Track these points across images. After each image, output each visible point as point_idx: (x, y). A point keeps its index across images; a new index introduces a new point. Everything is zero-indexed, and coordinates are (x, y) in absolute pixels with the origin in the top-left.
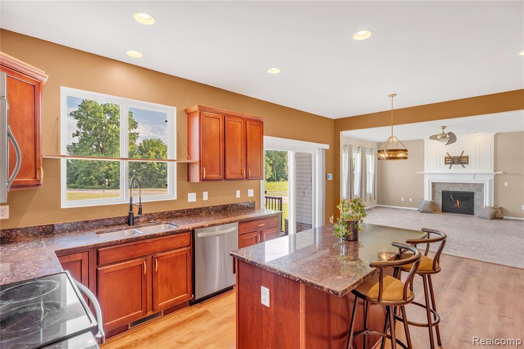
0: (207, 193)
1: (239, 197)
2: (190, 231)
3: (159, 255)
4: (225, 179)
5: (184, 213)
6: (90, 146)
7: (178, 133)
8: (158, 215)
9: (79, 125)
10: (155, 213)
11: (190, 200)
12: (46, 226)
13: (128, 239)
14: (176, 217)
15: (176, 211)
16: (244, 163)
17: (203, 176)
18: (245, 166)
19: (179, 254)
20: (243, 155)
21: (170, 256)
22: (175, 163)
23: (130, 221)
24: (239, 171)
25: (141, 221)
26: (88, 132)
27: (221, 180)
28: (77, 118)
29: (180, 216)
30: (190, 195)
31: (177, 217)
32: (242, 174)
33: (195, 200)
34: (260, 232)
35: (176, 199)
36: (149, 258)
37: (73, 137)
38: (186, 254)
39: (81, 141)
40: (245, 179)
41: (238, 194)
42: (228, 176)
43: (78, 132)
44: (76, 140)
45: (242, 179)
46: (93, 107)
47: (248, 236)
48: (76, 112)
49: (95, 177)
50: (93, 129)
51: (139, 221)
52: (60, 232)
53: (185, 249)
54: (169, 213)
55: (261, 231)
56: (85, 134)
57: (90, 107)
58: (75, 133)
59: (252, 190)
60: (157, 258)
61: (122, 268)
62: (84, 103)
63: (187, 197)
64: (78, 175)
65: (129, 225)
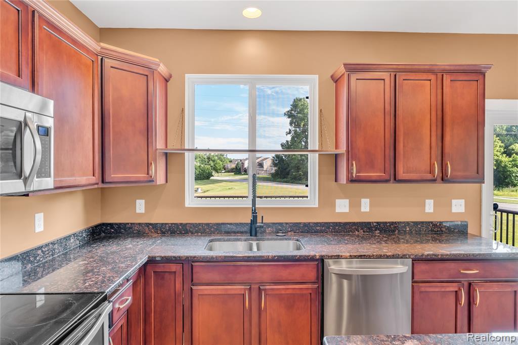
0: (368, 200)
1: (432, 211)
2: (317, 260)
3: (268, 287)
4: (395, 179)
5: (329, 228)
6: (299, 143)
7: (321, 111)
8: (291, 227)
9: (291, 124)
10: (287, 223)
11: (338, 210)
12: (172, 224)
13: (225, 257)
14: (315, 232)
15: (317, 224)
16: (436, 152)
17: (352, 173)
18: (440, 158)
19: (298, 292)
20: (434, 139)
21: (283, 292)
22: (317, 155)
23: (254, 230)
24: (425, 166)
25: (267, 232)
26: (298, 129)
27: (387, 181)
28: (289, 117)
29: (321, 231)
30: (338, 202)
31: (317, 232)
32: (431, 171)
33: (347, 210)
34: (466, 284)
35: (317, 206)
36: (255, 287)
37: (287, 135)
38: (311, 294)
39: (293, 138)
40: (439, 179)
41: (429, 206)
42: (401, 175)
43: (290, 130)
44: (289, 138)
45: (434, 181)
46: (302, 105)
47: (437, 287)
48: (288, 112)
49: (303, 173)
50: (302, 126)
51: (265, 232)
52: (183, 232)
53: (310, 286)
54: (305, 225)
55: (470, 284)
56: (295, 131)
57: (300, 104)
58: (288, 131)
59: (462, 202)
60: (265, 290)
61: (219, 293)
62: (295, 102)
63: (334, 205)
64: (289, 170)
65: (251, 235)
